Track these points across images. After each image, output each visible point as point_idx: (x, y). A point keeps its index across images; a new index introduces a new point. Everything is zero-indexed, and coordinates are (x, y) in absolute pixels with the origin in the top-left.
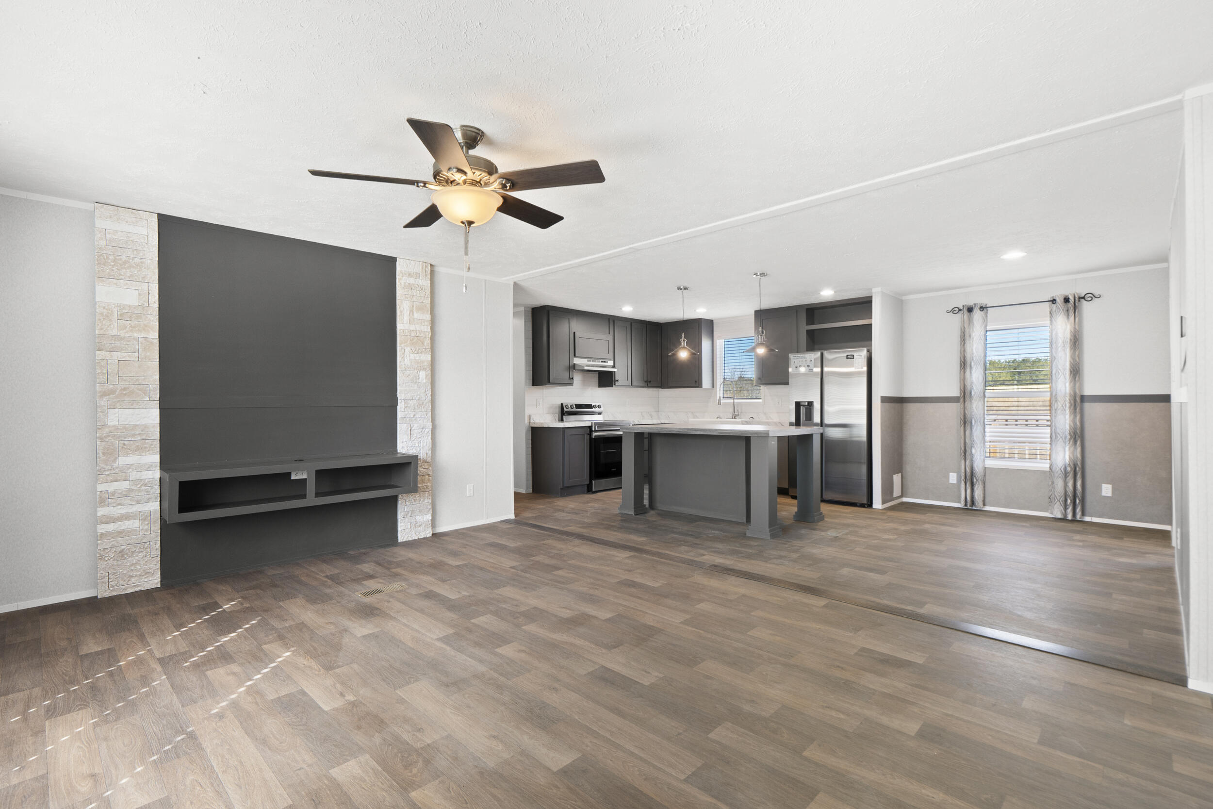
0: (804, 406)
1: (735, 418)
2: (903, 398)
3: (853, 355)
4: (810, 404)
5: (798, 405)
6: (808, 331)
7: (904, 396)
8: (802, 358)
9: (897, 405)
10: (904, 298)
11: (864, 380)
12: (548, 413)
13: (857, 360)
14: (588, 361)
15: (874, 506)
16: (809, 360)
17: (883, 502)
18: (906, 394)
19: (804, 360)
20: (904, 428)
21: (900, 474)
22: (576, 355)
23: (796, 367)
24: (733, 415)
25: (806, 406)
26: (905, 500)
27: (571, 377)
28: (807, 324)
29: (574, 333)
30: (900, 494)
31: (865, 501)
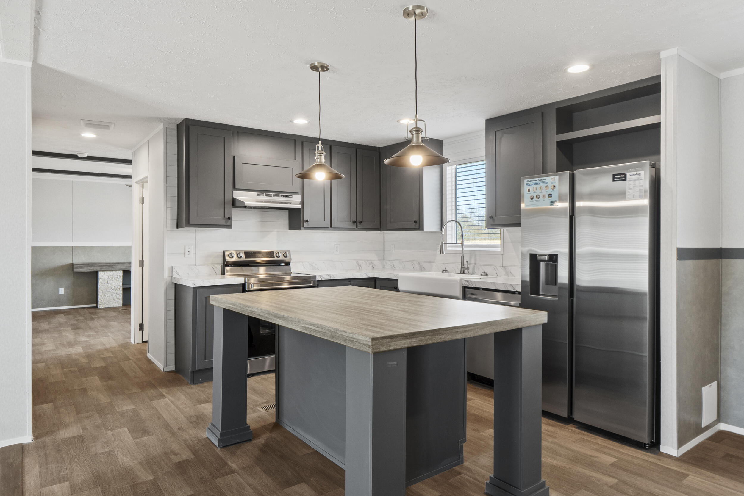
0: (544, 261)
1: (464, 273)
2: (721, 249)
3: (625, 175)
4: (553, 258)
5: (534, 259)
6: (560, 144)
7: (723, 247)
8: (539, 183)
9: (710, 263)
10: (722, 76)
11: (645, 221)
12: (205, 265)
13: (632, 182)
14: (258, 195)
15: (664, 449)
16: (550, 185)
17: (681, 443)
18: (726, 244)
19: (543, 186)
20: (723, 303)
21: (715, 384)
22: (236, 187)
23: (532, 198)
24: (462, 268)
25: (546, 261)
26: (723, 427)
27: (227, 216)
28: (558, 133)
29: (234, 157)
30: (715, 418)
31: (646, 439)
